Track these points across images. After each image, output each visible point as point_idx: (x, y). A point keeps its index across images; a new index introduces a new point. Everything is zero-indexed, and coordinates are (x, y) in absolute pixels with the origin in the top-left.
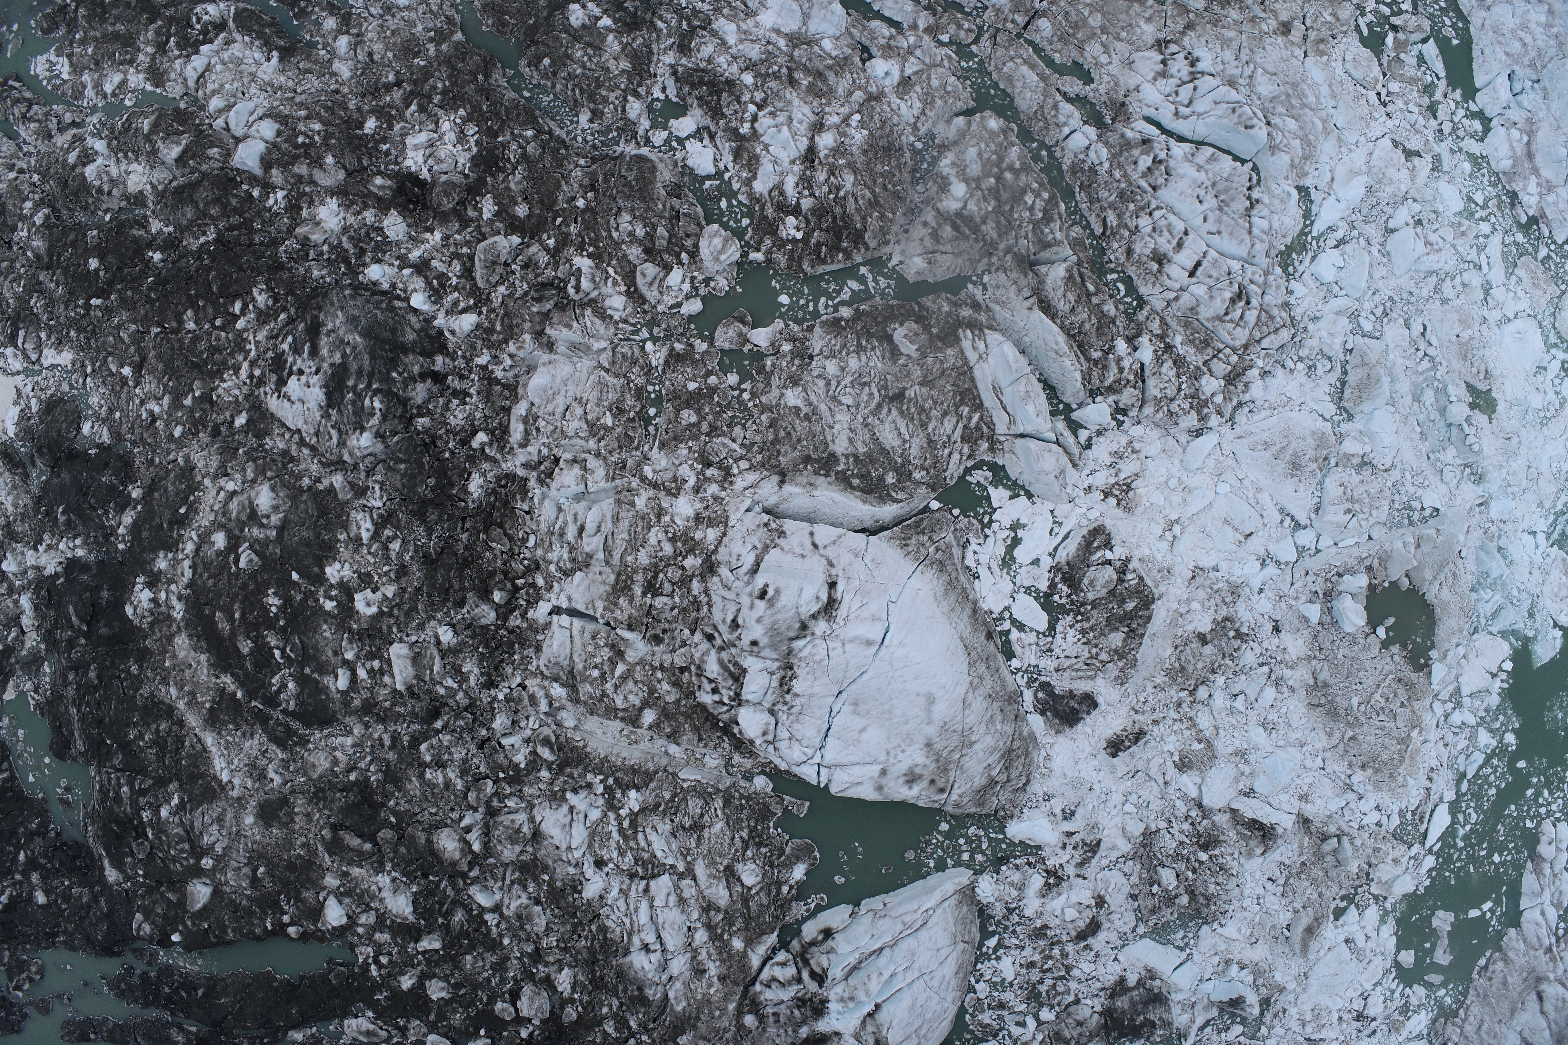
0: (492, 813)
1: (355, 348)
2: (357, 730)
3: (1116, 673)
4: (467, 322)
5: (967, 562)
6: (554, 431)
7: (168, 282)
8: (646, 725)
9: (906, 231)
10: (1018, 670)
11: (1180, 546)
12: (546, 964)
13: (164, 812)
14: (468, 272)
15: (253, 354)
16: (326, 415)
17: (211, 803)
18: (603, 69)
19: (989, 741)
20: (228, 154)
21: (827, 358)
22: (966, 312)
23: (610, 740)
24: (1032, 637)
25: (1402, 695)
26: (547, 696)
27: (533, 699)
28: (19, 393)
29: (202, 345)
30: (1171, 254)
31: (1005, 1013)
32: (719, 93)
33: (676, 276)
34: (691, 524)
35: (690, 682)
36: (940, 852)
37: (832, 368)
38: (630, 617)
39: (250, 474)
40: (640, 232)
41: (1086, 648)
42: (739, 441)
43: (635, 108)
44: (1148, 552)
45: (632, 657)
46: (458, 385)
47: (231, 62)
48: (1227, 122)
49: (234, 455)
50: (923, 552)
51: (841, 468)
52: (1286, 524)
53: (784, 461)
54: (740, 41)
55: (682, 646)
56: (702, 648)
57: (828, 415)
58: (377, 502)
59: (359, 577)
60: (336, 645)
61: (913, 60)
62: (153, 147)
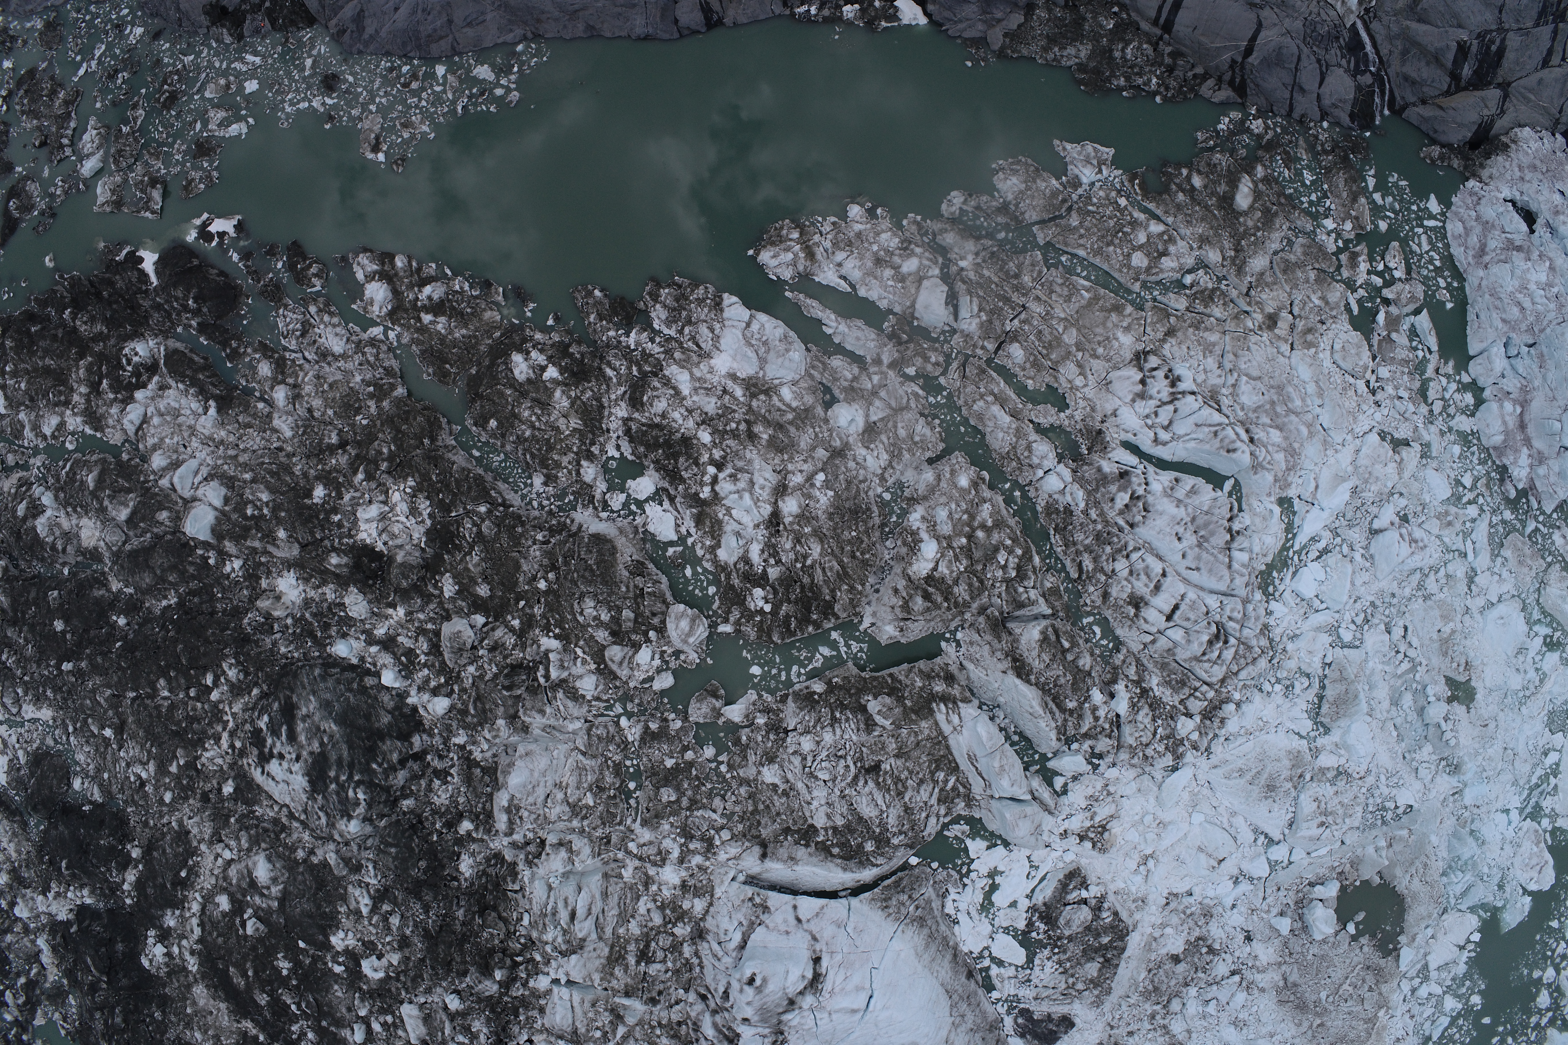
1: (331, 737)
3: (1092, 998)
4: (440, 705)
5: (946, 911)
6: (537, 818)
7: (136, 650)
9: (877, 591)
10: (998, 1000)
11: (1155, 878)
14: (435, 649)
15: (231, 725)
16: (311, 797)
18: (552, 429)
20: (178, 519)
21: (801, 734)
22: (939, 687)
24: (1011, 971)
25: (1370, 980)
28: (5, 744)
29: (179, 714)
30: (1148, 597)
32: (675, 456)
33: (644, 656)
34: (678, 892)
35: (688, 1036)
37: (807, 744)
38: (626, 985)
39: (245, 844)
40: (605, 617)
41: (1063, 978)
42: (720, 811)
43: (589, 472)
44: (1123, 885)
45: (631, 1020)
46: (437, 763)
47: (169, 413)
48: (1207, 447)
49: (227, 823)
50: (904, 911)
51: (821, 838)
52: (1259, 842)
53: (765, 833)
54: (696, 390)
55: (677, 1003)
56: (696, 1008)
57: (805, 791)
58: (372, 879)
59: (363, 945)
60: (348, 1003)
61: (878, 403)
62: (101, 504)
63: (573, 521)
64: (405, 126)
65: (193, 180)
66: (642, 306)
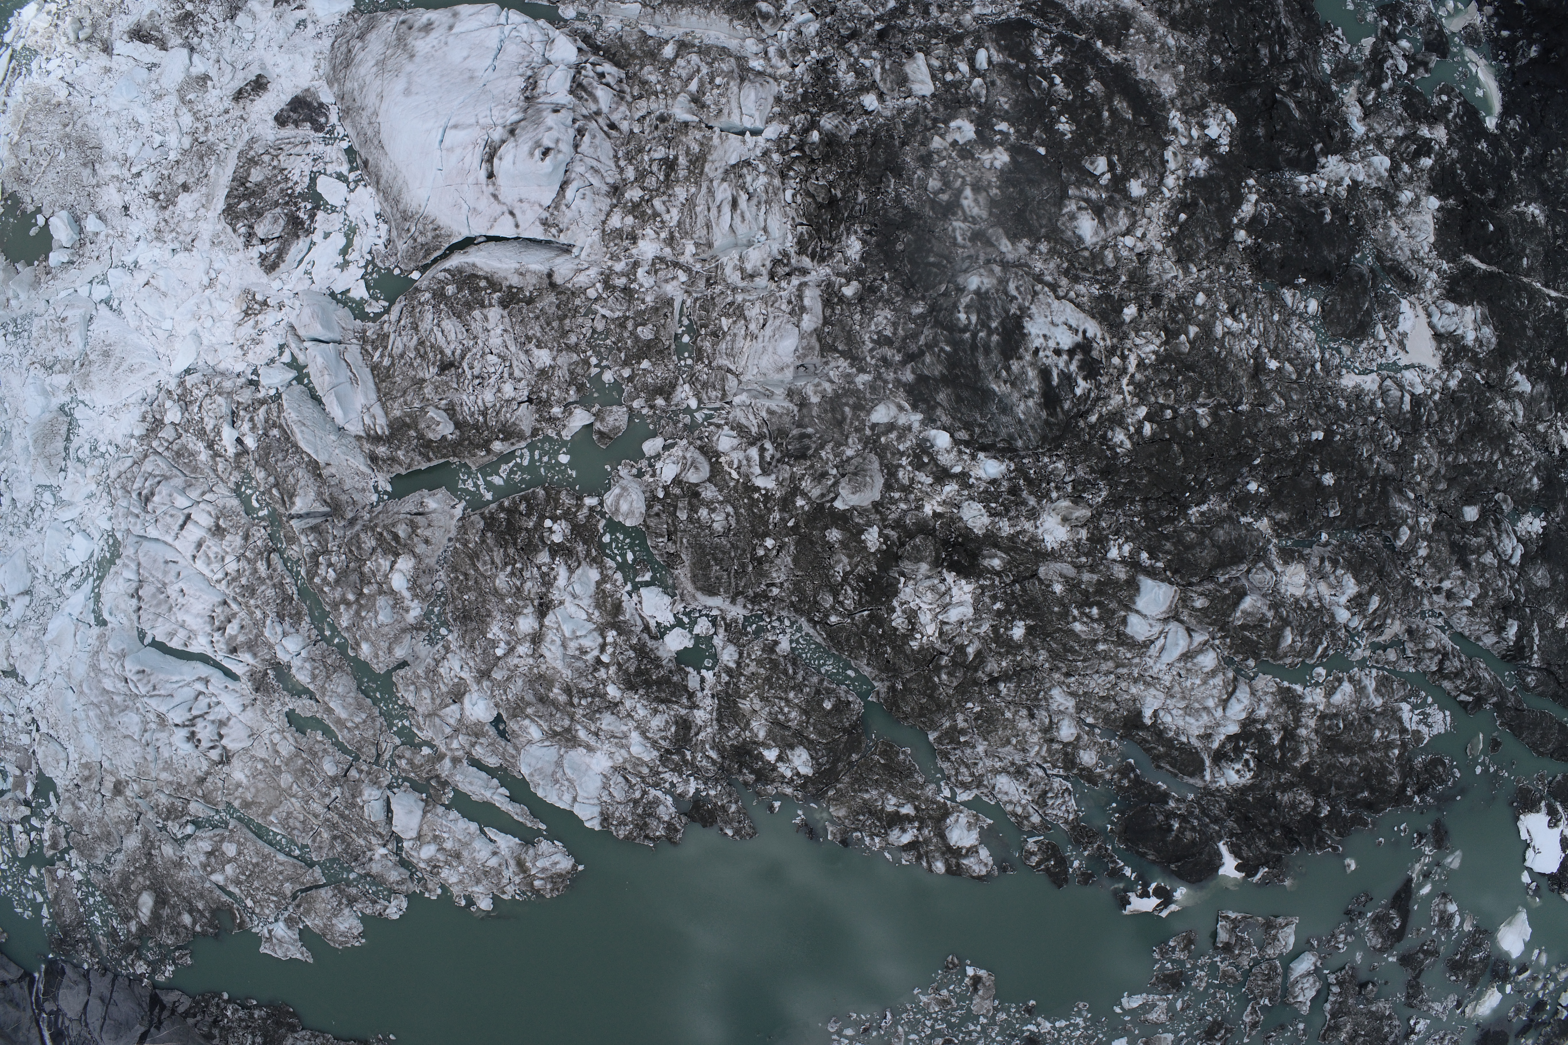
1: (998, 377)
2: (967, 18)
3: (255, 146)
4: (881, 415)
5: (386, 226)
6: (774, 302)
7: (1235, 458)
8: (671, 44)
9: (449, 539)
10: (342, 139)
11: (203, 266)
14: (890, 471)
15: (1125, 381)
16: (1024, 311)
18: (767, 699)
19: (362, 71)
20: (1183, 600)
21: (514, 399)
22: (382, 450)
23: (712, 33)
24: (330, 169)
26: (769, 60)
27: (782, 54)
28: (1401, 345)
29: (1185, 390)
30: (208, 536)
32: (639, 672)
33: (668, 471)
34: (639, 232)
35: (631, 86)
37: (508, 390)
38: (687, 134)
39: (1109, 254)
40: (704, 513)
41: (283, 165)
42: (598, 316)
43: (728, 656)
44: (231, 258)
45: (683, 98)
46: (888, 352)
47: (1197, 710)
48: (161, 676)
49: (1132, 275)
50: (420, 226)
51: (496, 295)
52: (116, 302)
53: (551, 298)
54: (626, 737)
55: (644, 117)
56: (620, 116)
57: (509, 343)
58: (958, 227)
59: (973, 155)
60: (993, 91)
61: (452, 721)
62: (1276, 612)
63: (745, 606)
64: (945, 1002)
65: (1182, 950)
66: (684, 819)
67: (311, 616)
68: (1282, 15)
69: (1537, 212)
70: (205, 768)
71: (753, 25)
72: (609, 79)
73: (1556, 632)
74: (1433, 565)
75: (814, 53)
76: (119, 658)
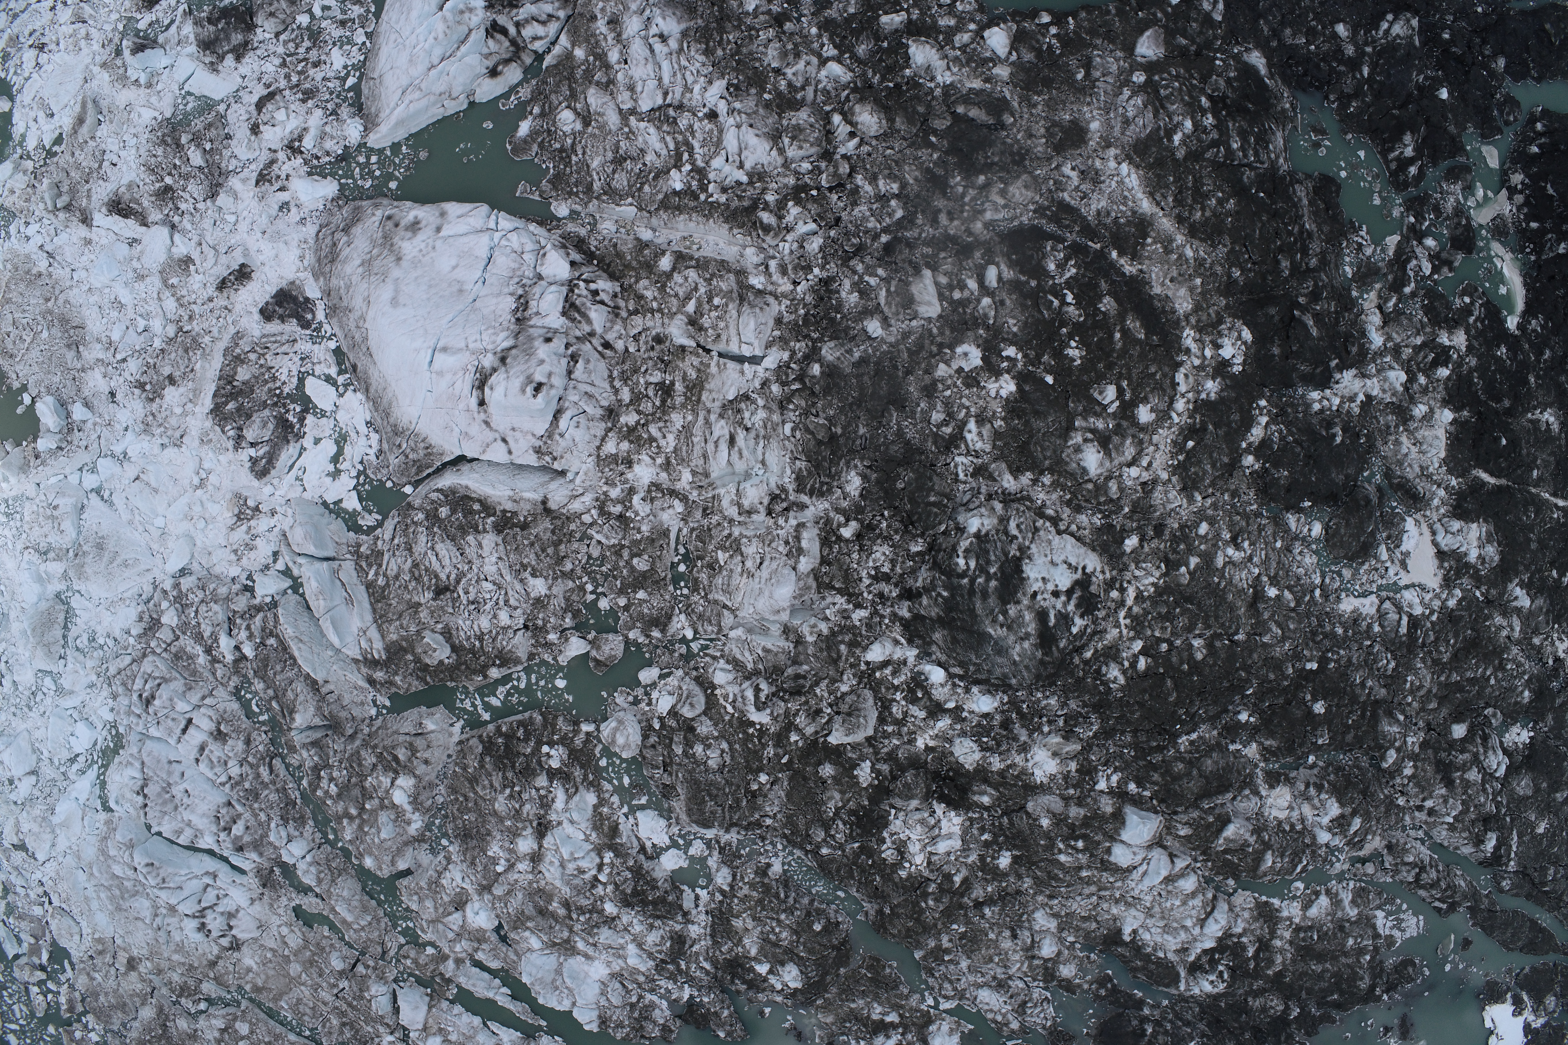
0: (827, 155)
1: (994, 621)
2: (978, 226)
3: (241, 342)
4: (876, 653)
5: (377, 436)
6: (771, 542)
7: (1228, 689)
8: (668, 254)
9: (448, 756)
10: (330, 339)
11: (193, 464)
12: (769, 12)
13: (1188, 124)
14: (885, 706)
15: (1122, 614)
16: (1023, 549)
17: (1138, 140)
18: (759, 919)
19: (349, 269)
20: (1168, 829)
21: (510, 627)
22: (379, 675)
23: (711, 238)
24: (318, 370)
25: (8, 343)
26: (770, 275)
27: (783, 271)
29: (1182, 622)
30: (210, 740)
31: (340, 17)
32: (635, 893)
33: (664, 704)
34: (635, 457)
35: (627, 301)
36: (397, 161)
37: (504, 618)
38: (684, 360)
39: (1113, 486)
40: (699, 749)
41: (270, 364)
42: (594, 542)
43: (723, 878)
44: (221, 457)
45: (680, 319)
46: (885, 587)
47: (1176, 929)
48: (170, 870)
49: (1135, 505)
50: (412, 443)
51: (490, 520)
52: (107, 493)
53: (547, 524)
54: (622, 948)
55: (639, 335)
56: (615, 335)
57: (504, 572)
58: (962, 462)
59: (978, 383)
60: (1002, 312)
61: (455, 928)
62: (1259, 836)
63: (738, 833)
66: (678, 1022)
67: (315, 819)
68: (1306, 218)
69: (1552, 419)
70: (216, 951)
71: (754, 234)
72: (603, 296)
73: (1534, 836)
74: (1417, 785)
75: (816, 271)
76: (128, 848)
